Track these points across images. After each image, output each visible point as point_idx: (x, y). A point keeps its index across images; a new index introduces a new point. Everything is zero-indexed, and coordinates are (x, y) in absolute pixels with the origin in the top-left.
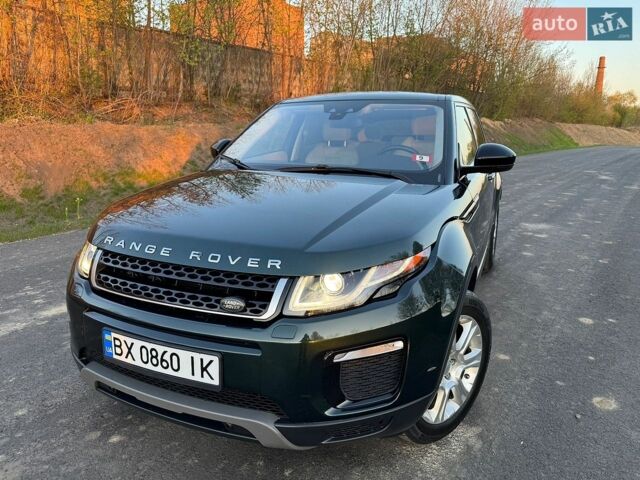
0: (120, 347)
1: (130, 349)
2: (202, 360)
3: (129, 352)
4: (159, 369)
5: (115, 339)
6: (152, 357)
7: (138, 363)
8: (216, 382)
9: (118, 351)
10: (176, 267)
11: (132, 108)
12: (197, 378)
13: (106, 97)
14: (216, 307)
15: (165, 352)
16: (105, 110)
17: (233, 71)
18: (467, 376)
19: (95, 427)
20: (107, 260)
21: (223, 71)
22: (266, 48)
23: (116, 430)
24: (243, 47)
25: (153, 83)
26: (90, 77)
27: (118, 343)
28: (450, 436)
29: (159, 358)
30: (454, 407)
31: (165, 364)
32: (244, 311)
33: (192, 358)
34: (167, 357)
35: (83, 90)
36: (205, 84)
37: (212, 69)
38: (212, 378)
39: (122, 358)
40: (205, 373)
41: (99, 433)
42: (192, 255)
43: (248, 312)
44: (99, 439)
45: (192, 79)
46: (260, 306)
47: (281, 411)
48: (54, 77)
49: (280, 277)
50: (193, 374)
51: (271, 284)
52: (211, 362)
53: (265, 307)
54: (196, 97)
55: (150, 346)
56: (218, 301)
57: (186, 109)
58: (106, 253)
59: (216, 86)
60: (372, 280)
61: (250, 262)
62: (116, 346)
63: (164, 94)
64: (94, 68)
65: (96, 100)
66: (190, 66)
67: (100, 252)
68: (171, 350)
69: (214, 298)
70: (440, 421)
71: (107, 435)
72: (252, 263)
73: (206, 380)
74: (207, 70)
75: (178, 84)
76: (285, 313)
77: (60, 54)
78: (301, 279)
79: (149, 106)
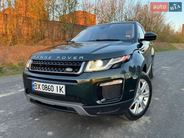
0: (36, 86)
1: (39, 86)
2: (60, 87)
3: (39, 87)
4: (48, 91)
5: (35, 83)
6: (46, 88)
7: (42, 90)
8: (64, 93)
9: (36, 87)
10: (53, 61)
11: (49, 42)
12: (59, 93)
13: (42, 39)
14: (64, 71)
15: (49, 86)
16: (41, 43)
17: (76, 31)
18: (145, 100)
19: (31, 117)
20: (34, 62)
21: (73, 31)
22: (85, 25)
23: (37, 117)
24: (79, 25)
25: (54, 35)
26: (37, 34)
27: (36, 85)
28: (140, 119)
29: (47, 88)
30: (141, 110)
31: (49, 89)
32: (72, 72)
33: (57, 86)
34: (50, 87)
35: (35, 37)
36: (68, 35)
37: (71, 31)
38: (63, 92)
39: (37, 90)
40: (61, 91)
41: (32, 118)
42: (57, 58)
43: (74, 72)
44: (32, 120)
45: (65, 34)
46: (77, 70)
47: (84, 102)
48: (28, 34)
49: (83, 61)
50: (57, 92)
51: (80, 64)
52: (63, 87)
53: (79, 70)
54: (66, 39)
55: (45, 84)
56: (64, 70)
57: (64, 42)
58: (34, 60)
59: (72, 36)
60: (112, 62)
61: (74, 58)
62: (35, 86)
63: (57, 38)
64: (39, 32)
65: (39, 40)
66: (64, 30)
67: (32, 61)
68: (51, 85)
69: (63, 69)
70: (136, 113)
71: (34, 118)
72: (75, 58)
73: (61, 93)
74: (69, 31)
75: (61, 35)
76: (84, 71)
77: (30, 28)
78: (90, 62)
79: (53, 41)
